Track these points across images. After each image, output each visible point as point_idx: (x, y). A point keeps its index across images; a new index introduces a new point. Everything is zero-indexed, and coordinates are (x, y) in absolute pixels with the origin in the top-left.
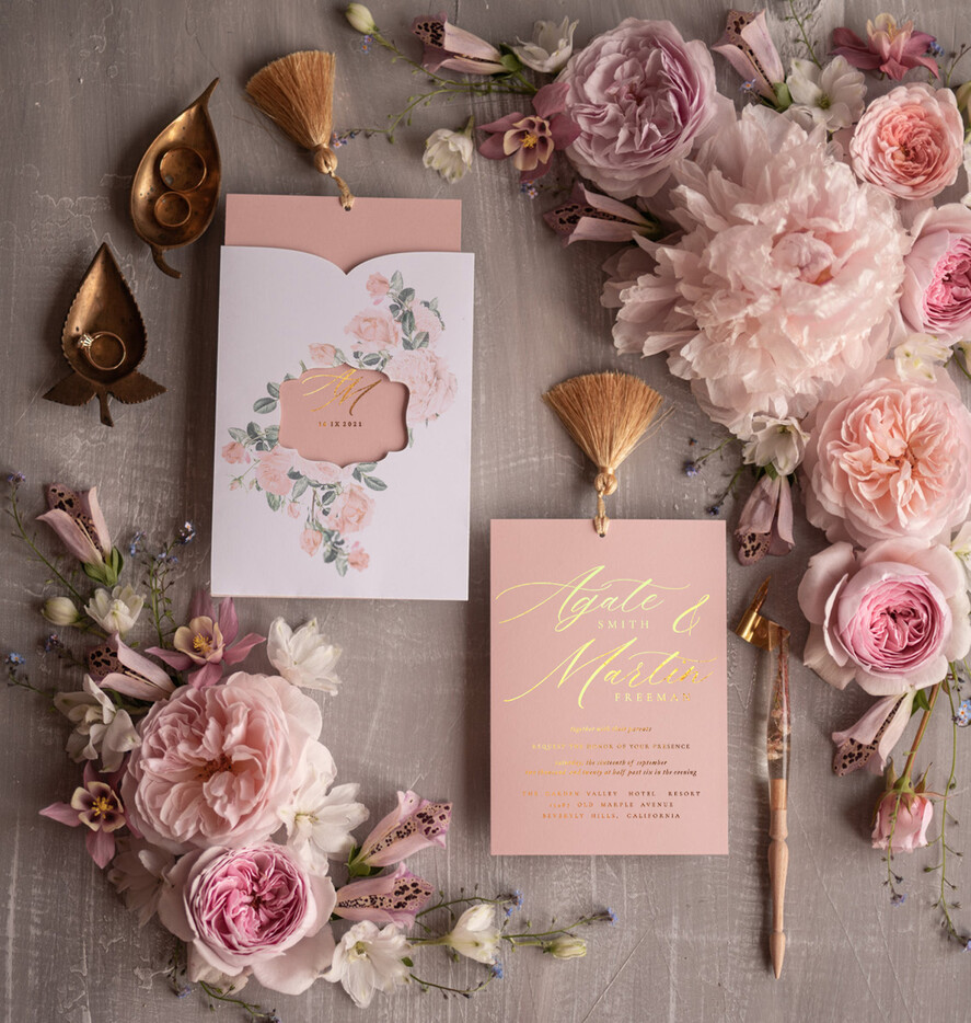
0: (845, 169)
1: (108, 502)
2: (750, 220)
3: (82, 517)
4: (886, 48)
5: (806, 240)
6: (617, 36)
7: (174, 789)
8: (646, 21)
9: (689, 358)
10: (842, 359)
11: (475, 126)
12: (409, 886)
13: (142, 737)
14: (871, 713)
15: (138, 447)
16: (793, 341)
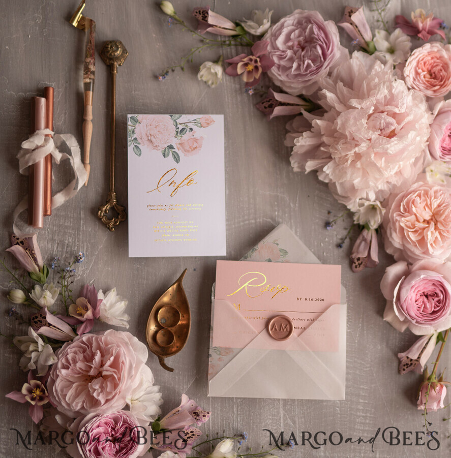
0: (401, 83)
1: (41, 242)
2: (357, 107)
3: (28, 249)
4: (420, 25)
5: (383, 117)
6: (292, 18)
7: (74, 385)
8: (306, 11)
9: (327, 172)
10: (401, 173)
11: (223, 60)
13: (58, 359)
14: (416, 344)
15: (56, 215)
16: (377, 164)
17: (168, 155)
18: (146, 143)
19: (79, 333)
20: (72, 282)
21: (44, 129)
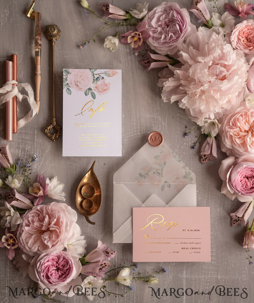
0: (229, 46)
1: (12, 149)
2: (201, 62)
3: (4, 154)
4: (240, 9)
5: (218, 67)
6: (160, 7)
7: (33, 236)
8: (169, 3)
9: (184, 102)
10: (230, 102)
11: (119, 35)
13: (23, 221)
14: (241, 207)
15: (20, 133)
16: (215, 97)
17: (88, 94)
18: (75, 86)
19: (35, 204)
20: (30, 173)
21: (12, 80)
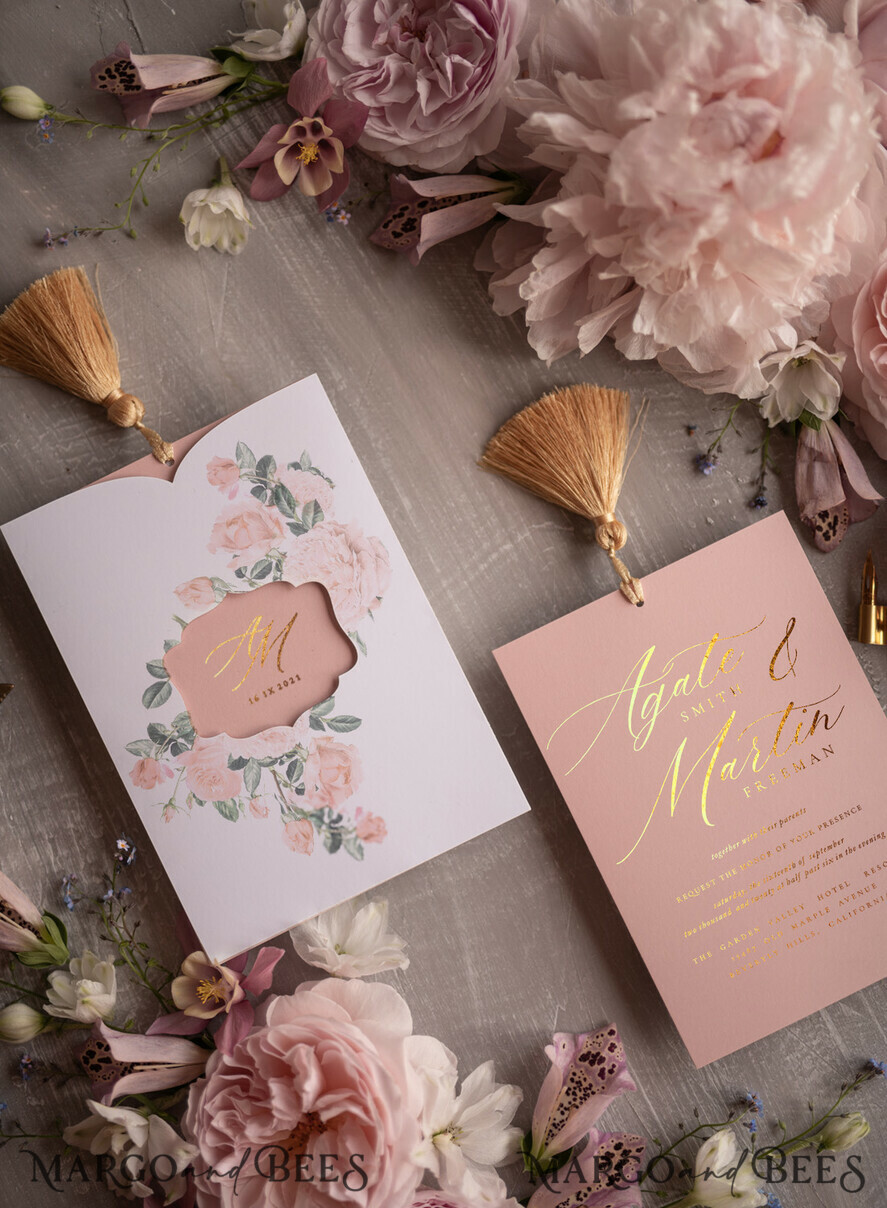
1: (9, 857)
2: (646, 116)
5: (730, 107)
9: (646, 332)
11: (231, 170)
12: (612, 1151)
16: (775, 245)
